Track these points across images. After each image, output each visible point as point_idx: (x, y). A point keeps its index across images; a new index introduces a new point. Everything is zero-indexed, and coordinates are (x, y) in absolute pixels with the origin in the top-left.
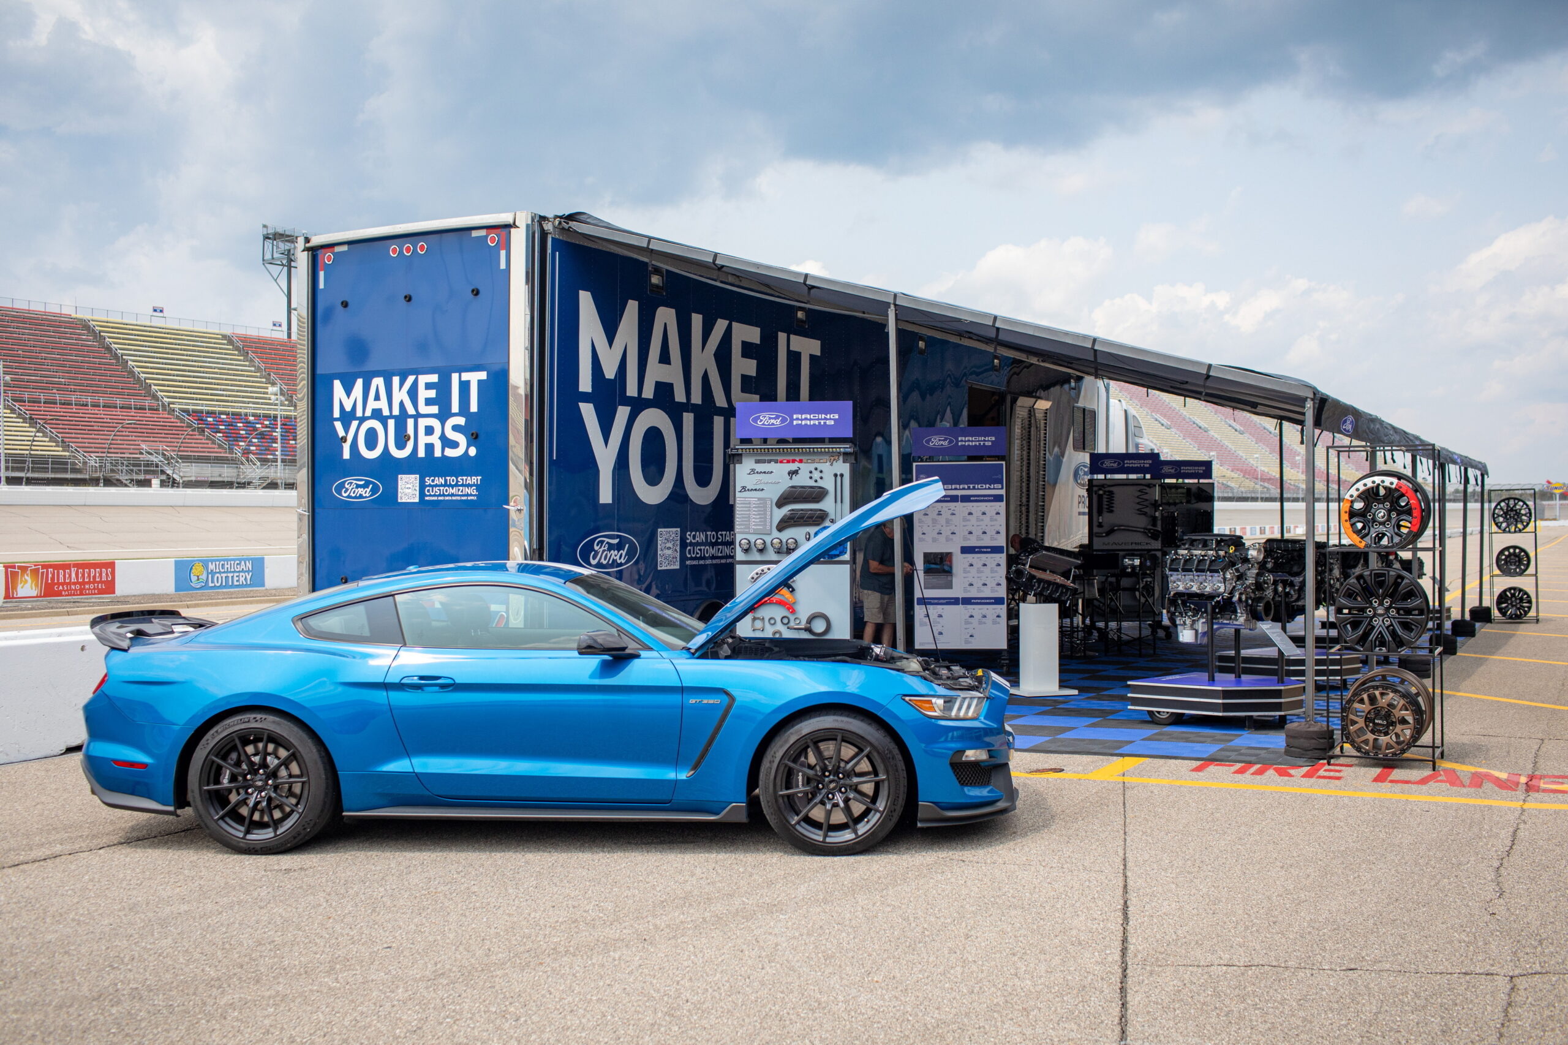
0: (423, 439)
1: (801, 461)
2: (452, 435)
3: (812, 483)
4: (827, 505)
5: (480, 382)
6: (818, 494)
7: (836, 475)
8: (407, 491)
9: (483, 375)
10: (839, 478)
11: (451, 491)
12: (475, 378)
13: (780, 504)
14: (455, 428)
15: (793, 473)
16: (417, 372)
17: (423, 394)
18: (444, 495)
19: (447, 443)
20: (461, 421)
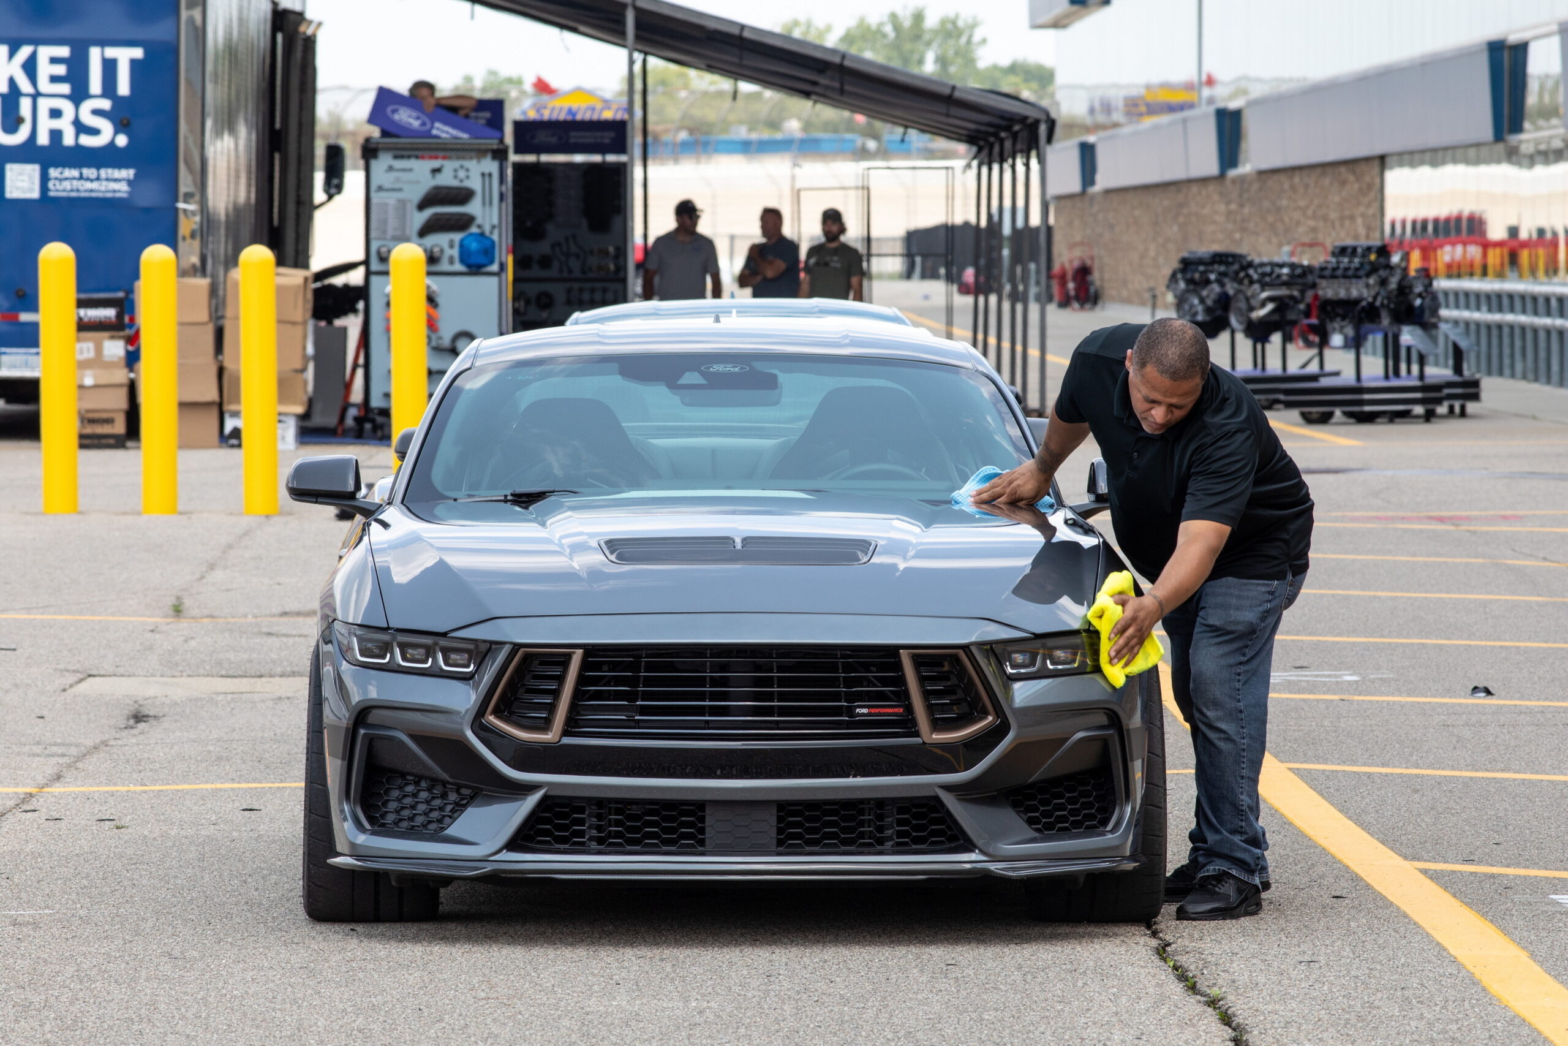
0: (45, 125)
1: (444, 158)
2: (88, 119)
3: (455, 183)
4: (473, 208)
5: (134, 63)
6: (463, 196)
7: (483, 175)
8: (20, 184)
9: (138, 53)
10: (487, 179)
11: (89, 185)
12: (125, 56)
13: (422, 206)
14: (96, 112)
15: (436, 171)
16: (37, 42)
17: (45, 70)
18: (78, 190)
19: (80, 128)
20: (106, 104)
